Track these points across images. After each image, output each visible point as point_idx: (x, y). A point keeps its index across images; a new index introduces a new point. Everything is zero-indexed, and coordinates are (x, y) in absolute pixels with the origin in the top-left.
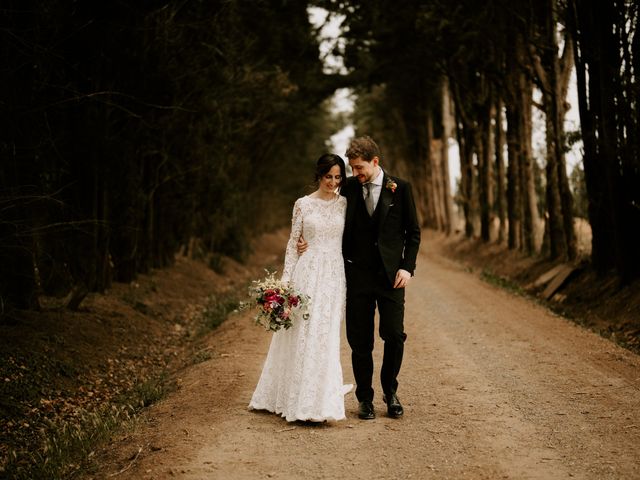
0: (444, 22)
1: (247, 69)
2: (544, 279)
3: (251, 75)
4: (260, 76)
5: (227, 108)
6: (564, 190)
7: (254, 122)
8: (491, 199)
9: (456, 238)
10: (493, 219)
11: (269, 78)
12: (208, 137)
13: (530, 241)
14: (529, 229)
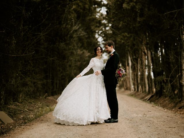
1: (79, 50)
2: (146, 98)
4: (81, 52)
5: (74, 60)
6: (151, 78)
7: (80, 63)
8: (139, 81)
10: (139, 86)
11: (83, 53)
12: (70, 66)
13: (145, 90)
14: (145, 87)
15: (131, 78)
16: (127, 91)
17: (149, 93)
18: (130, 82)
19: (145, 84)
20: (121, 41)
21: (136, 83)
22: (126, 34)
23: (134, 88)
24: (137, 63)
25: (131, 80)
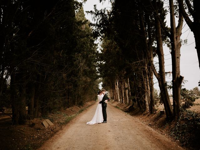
0: (111, 72)
2: (127, 108)
3: (84, 79)
8: (123, 96)
9: (119, 103)
13: (127, 102)
14: (127, 101)
15: (118, 93)
16: (116, 102)
17: (129, 104)
18: (117, 96)
19: (127, 98)
20: (111, 73)
21: (121, 97)
22: (114, 68)
23: (120, 100)
24: (122, 84)
25: (118, 95)
